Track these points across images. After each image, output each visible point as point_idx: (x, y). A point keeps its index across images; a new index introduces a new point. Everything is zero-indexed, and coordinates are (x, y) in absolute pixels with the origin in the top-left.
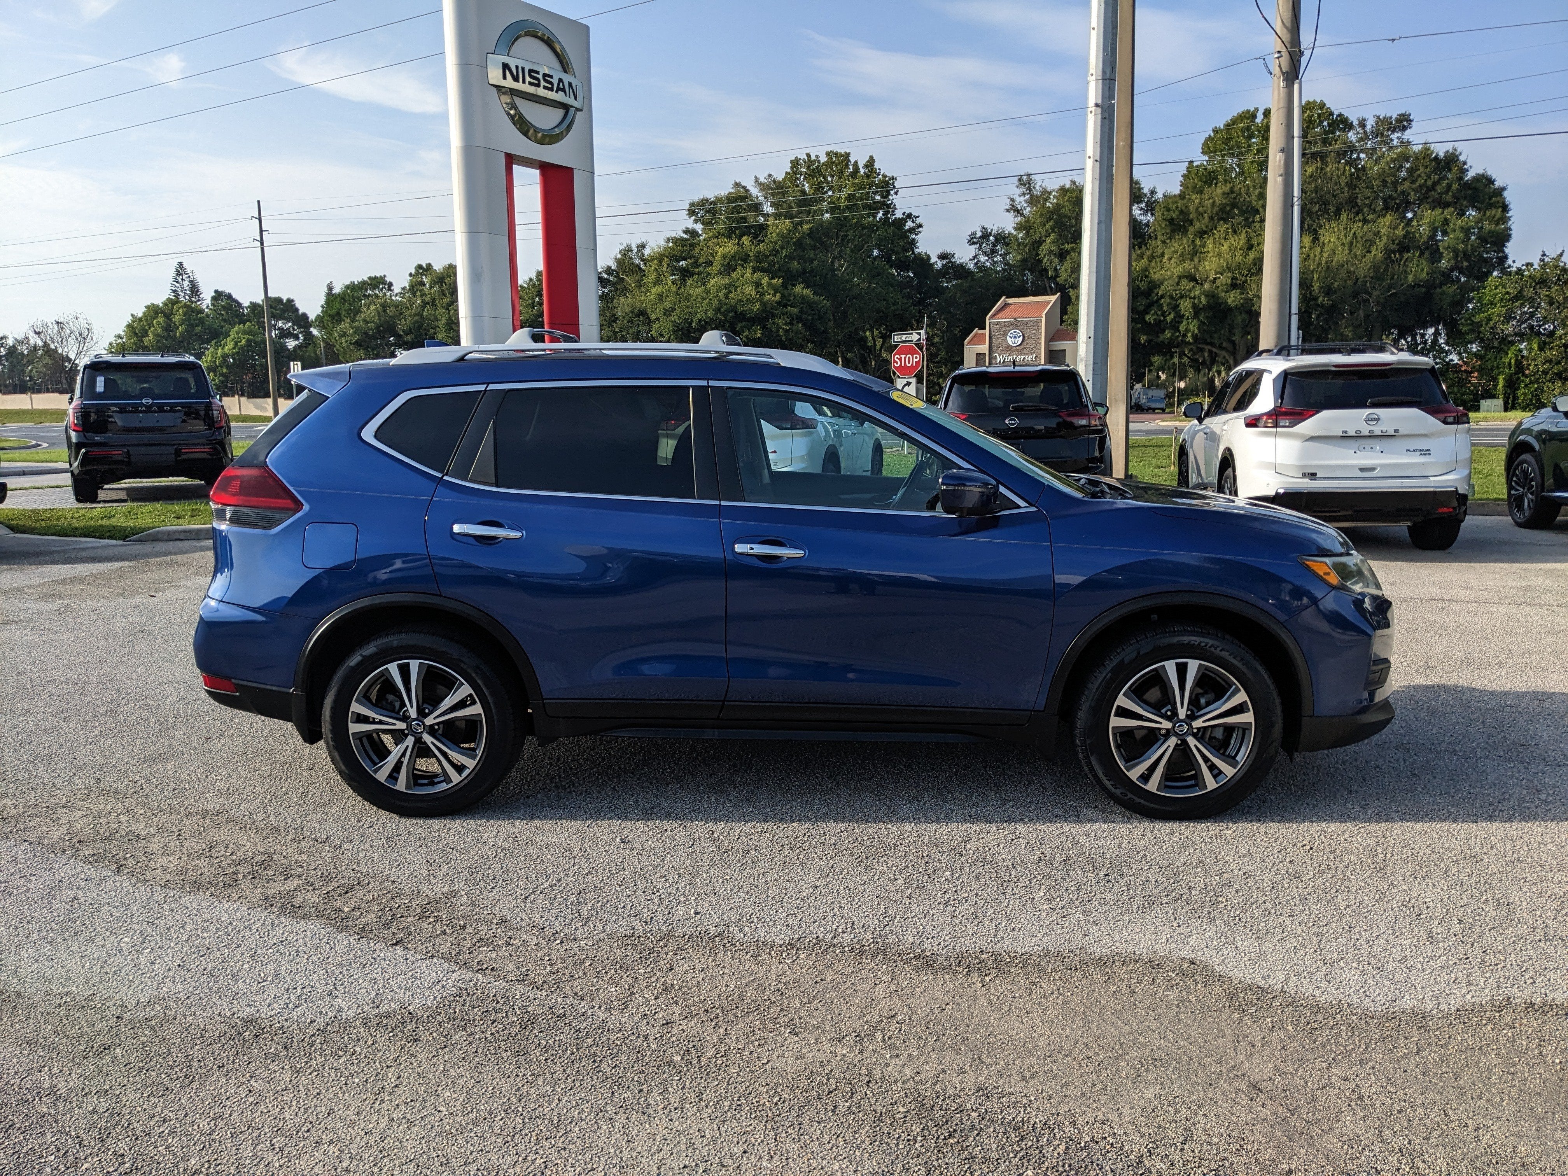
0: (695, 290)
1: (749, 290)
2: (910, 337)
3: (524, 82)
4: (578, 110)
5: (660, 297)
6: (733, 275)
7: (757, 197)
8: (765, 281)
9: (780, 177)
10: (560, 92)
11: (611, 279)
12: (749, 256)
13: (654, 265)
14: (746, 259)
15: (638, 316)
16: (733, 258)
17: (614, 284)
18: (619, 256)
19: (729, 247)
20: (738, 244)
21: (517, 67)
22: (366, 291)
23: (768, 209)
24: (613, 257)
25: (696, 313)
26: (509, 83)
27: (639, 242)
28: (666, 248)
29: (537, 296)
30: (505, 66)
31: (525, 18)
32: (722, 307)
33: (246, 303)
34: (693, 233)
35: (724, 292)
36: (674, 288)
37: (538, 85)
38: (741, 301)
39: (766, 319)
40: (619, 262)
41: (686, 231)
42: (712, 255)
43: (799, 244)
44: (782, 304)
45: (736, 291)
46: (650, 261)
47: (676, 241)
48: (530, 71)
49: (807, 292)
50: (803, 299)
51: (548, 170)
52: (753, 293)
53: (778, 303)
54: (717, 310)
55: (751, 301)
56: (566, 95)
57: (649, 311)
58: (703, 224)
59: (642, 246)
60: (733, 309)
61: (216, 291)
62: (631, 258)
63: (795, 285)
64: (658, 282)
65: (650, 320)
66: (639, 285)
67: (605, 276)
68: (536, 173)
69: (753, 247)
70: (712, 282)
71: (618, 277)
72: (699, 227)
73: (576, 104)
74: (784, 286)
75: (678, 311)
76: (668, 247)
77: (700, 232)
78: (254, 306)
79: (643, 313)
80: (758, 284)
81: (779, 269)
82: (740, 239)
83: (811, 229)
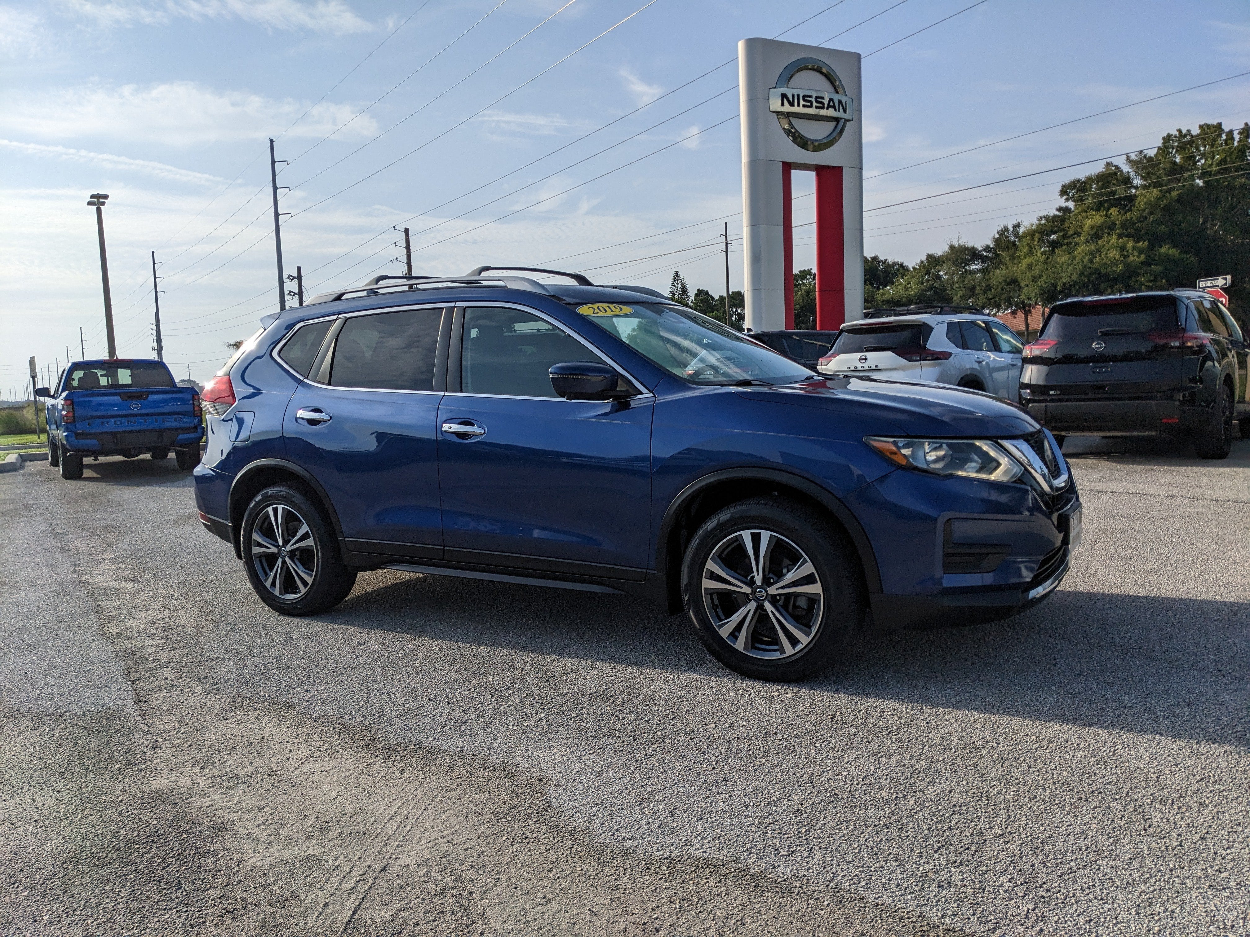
0: (1062, 257)
1: (1114, 254)
2: (1215, 283)
3: (798, 105)
4: (847, 120)
5: (1030, 267)
6: (1100, 242)
7: (1128, 172)
8: (1130, 244)
9: (1152, 153)
10: (830, 109)
11: (990, 255)
12: (1116, 224)
13: (1027, 240)
14: (1112, 227)
15: (1009, 284)
16: (1100, 227)
17: (991, 259)
18: (997, 236)
19: (1097, 219)
20: (1106, 215)
21: (793, 96)
22: (797, 281)
23: (1138, 181)
24: (991, 237)
25: (1061, 277)
26: (787, 108)
27: (1015, 222)
28: (1038, 226)
29: (926, 274)
30: (784, 96)
31: (801, 57)
32: (1085, 270)
33: (717, 298)
34: (1066, 210)
35: (1088, 257)
36: (1043, 258)
37: (811, 106)
38: (1105, 264)
39: (1130, 277)
40: (996, 241)
41: (1060, 209)
42: (1081, 226)
43: (1167, 208)
44: (1146, 263)
45: (1100, 255)
46: (1023, 237)
47: (1047, 217)
48: (804, 96)
49: (1173, 251)
50: (1169, 259)
51: (822, 171)
52: (1117, 257)
53: (1143, 263)
54: (1081, 274)
55: (1116, 264)
56: (835, 110)
57: (1019, 279)
58: (1074, 201)
59: (1018, 226)
60: (1097, 271)
61: (698, 290)
62: (1007, 237)
63: (1161, 247)
64: (1030, 253)
65: (1020, 287)
66: (1012, 258)
67: (985, 254)
68: (813, 175)
69: (1120, 216)
70: (1080, 249)
71: (995, 253)
72: (1071, 205)
73: (845, 116)
74: (1151, 247)
75: (1044, 278)
76: (1040, 224)
77: (1073, 208)
78: (722, 298)
79: (1014, 281)
80: (1123, 248)
81: (1146, 233)
82: (1107, 211)
83: (1179, 195)
